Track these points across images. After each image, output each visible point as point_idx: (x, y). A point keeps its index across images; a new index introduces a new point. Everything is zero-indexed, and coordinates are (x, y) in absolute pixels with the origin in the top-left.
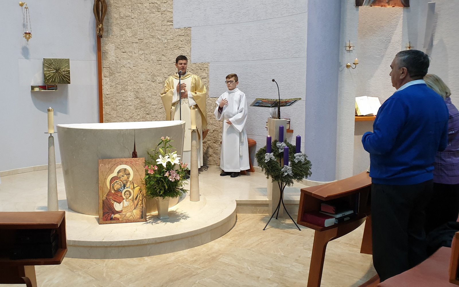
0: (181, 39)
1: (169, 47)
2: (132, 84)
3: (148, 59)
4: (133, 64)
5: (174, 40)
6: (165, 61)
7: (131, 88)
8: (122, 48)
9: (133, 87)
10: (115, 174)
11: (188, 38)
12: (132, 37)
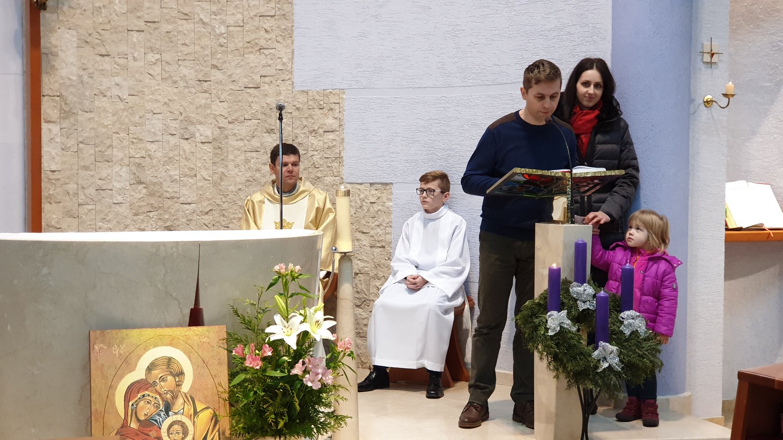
0: (265, 26)
1: (231, 46)
2: (126, 143)
3: (170, 77)
4: (129, 88)
5: (247, 27)
6: (220, 83)
7: (120, 155)
8: (97, 44)
9: (127, 152)
10: (138, 374)
11: (284, 24)
12: (129, 14)
